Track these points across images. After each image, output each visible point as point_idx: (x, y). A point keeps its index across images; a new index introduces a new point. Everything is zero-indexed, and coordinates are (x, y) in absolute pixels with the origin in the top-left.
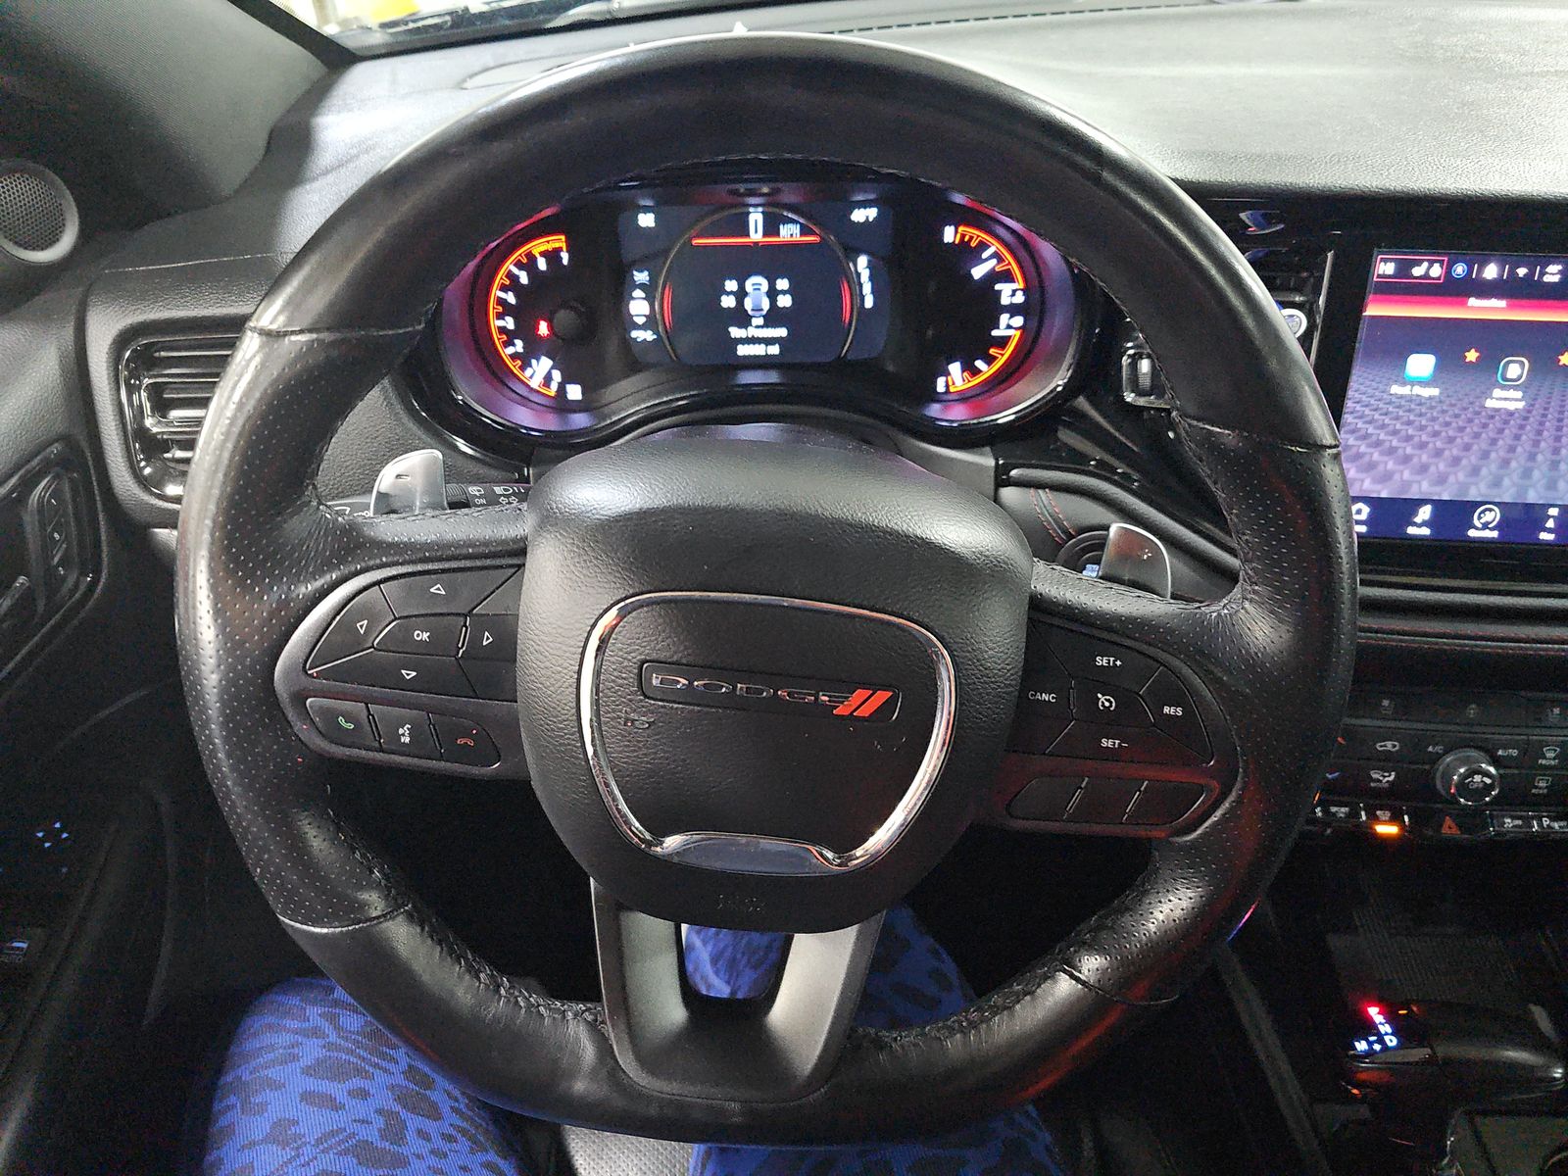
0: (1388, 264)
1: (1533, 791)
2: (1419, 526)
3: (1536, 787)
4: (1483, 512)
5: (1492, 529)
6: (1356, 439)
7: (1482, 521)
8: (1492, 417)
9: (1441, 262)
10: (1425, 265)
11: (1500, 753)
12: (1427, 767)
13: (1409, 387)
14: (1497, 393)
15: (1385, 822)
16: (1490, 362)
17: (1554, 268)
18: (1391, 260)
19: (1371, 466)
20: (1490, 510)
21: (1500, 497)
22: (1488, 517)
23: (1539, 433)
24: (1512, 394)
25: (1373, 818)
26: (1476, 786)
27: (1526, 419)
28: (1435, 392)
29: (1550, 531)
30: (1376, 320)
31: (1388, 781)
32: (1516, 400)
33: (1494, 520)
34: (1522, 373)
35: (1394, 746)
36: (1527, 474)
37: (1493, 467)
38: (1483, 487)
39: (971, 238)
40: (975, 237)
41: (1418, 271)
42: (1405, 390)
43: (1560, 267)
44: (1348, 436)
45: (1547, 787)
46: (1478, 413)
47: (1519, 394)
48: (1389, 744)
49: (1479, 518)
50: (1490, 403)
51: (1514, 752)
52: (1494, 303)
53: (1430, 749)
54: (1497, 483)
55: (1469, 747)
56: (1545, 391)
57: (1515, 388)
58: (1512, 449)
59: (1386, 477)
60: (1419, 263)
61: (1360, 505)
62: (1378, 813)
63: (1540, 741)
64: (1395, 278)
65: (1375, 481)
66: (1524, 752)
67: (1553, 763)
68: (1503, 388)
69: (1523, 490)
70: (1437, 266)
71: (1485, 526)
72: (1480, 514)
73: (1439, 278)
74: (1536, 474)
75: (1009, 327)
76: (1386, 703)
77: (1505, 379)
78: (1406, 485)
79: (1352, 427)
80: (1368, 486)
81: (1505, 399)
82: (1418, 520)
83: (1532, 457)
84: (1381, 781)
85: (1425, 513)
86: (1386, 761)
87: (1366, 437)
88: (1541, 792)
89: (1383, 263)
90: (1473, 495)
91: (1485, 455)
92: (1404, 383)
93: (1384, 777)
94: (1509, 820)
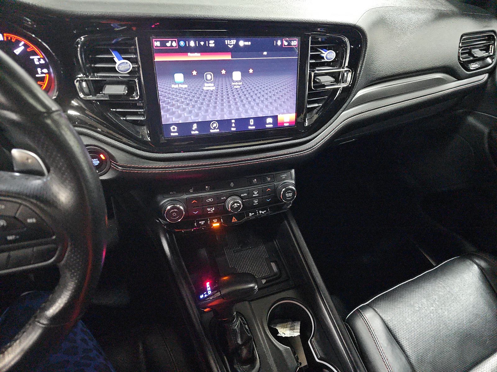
0: (158, 42)
1: (254, 204)
2: (194, 131)
3: (255, 203)
4: (213, 124)
5: (217, 129)
6: (166, 104)
7: (213, 127)
8: (207, 93)
9: (175, 41)
10: (170, 42)
11: (242, 195)
12: (223, 204)
13: (177, 85)
14: (206, 85)
15: (216, 223)
16: (201, 74)
17: (212, 42)
18: (158, 41)
19: (173, 113)
20: (215, 123)
21: (216, 118)
22: (215, 125)
23: (222, 97)
24: (210, 85)
25: (212, 222)
26: (235, 207)
27: (217, 92)
28: (186, 86)
29: (234, 127)
30: (159, 62)
31: (213, 211)
32: (212, 86)
33: (217, 126)
34: (212, 77)
35: (212, 200)
36: (222, 110)
37: (212, 109)
38: (210, 116)
39: (11, 38)
40: (13, 37)
41: (168, 44)
42: (176, 86)
43: (213, 41)
44: (162, 104)
45: (257, 202)
46: (202, 92)
47: (213, 85)
48: (210, 199)
49: (212, 126)
50: (205, 88)
51: (246, 194)
52: (196, 54)
53: (222, 198)
54: (214, 114)
55: (233, 195)
56: (220, 83)
57: (211, 83)
58: (216, 103)
59: (179, 116)
60: (168, 41)
61: (173, 126)
62: (214, 220)
63: (252, 190)
64: (161, 47)
65: (176, 118)
66: (248, 194)
67: (257, 195)
68: (207, 83)
69: (222, 115)
70: (174, 42)
71: (215, 128)
72: (212, 125)
73: (176, 47)
74: (225, 110)
75: (42, 73)
76: (207, 187)
77: (207, 80)
78: (187, 118)
79: (163, 100)
80: (175, 120)
81: (209, 87)
82: (194, 129)
83: (222, 105)
84: (211, 211)
85: (195, 126)
86: (210, 205)
87: (168, 103)
88: (256, 204)
89: (155, 42)
90: (208, 119)
91: (208, 105)
92: (176, 84)
93: (211, 209)
94: (251, 214)
